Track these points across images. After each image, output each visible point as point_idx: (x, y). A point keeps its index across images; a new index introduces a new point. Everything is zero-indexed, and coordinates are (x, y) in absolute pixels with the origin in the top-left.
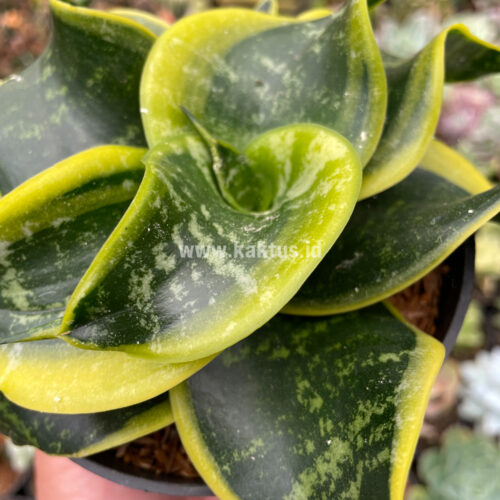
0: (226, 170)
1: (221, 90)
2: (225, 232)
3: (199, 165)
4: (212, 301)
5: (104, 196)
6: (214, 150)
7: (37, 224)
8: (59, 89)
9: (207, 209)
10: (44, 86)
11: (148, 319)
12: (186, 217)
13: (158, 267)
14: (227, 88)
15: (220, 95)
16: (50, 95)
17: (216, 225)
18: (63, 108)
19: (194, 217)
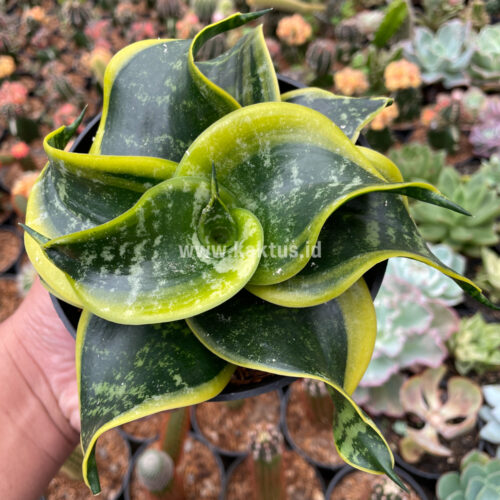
0: (211, 214)
1: (253, 166)
2: (156, 260)
3: (195, 203)
4: (112, 290)
5: (128, 184)
6: (211, 200)
7: (85, 175)
8: (174, 84)
9: (162, 240)
10: (171, 72)
11: (82, 272)
12: (139, 240)
13: (101, 255)
14: (258, 167)
15: (249, 168)
16: (168, 82)
17: (156, 253)
18: (167, 97)
19: (145, 242)
